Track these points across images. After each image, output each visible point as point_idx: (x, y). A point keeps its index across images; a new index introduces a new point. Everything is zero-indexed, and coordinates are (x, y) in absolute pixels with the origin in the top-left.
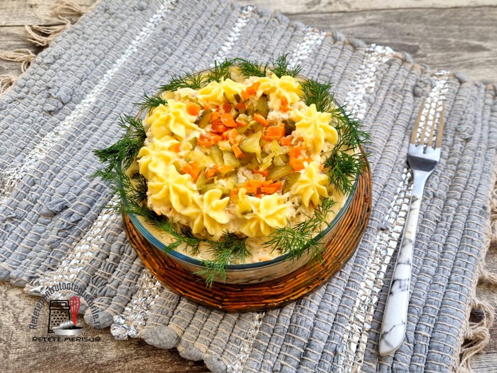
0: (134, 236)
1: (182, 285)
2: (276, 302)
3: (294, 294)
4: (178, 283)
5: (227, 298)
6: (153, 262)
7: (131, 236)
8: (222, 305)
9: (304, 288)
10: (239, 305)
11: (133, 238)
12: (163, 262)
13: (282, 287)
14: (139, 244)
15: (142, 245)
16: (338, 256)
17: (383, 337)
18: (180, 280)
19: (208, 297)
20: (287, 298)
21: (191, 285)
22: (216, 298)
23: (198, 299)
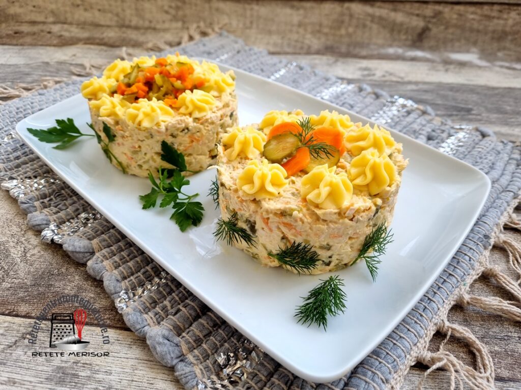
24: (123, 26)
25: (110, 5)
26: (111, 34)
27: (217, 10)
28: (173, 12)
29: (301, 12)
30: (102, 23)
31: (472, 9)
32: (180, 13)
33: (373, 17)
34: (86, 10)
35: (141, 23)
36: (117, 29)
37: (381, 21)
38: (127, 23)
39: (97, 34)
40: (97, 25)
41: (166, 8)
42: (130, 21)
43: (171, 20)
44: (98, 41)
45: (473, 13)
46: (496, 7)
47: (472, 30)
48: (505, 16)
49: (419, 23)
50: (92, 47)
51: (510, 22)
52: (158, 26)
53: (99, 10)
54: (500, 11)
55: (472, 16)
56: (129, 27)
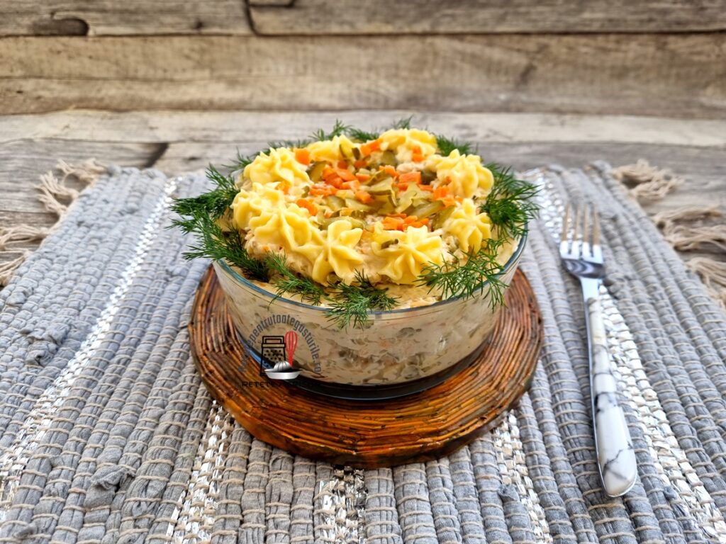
0: (211, 372)
1: (291, 428)
2: (439, 441)
3: (463, 428)
4: (284, 426)
5: (362, 440)
6: (242, 401)
7: (207, 371)
8: (356, 451)
9: (476, 420)
10: (383, 448)
11: (210, 375)
12: (258, 400)
13: (444, 420)
14: (220, 381)
15: (224, 382)
16: (514, 376)
18: (287, 422)
19: (334, 441)
20: (454, 435)
21: (304, 426)
22: (346, 441)
23: (318, 444)
24: (126, 77)
25: (106, 50)
26: (112, 91)
27: (258, 52)
28: (196, 56)
29: (371, 51)
30: (96, 75)
31: (583, 40)
32: (207, 57)
33: (463, 55)
34: (70, 58)
35: (151, 73)
36: (118, 83)
37: (474, 59)
38: (131, 73)
39: (92, 92)
40: (89, 79)
41: (186, 51)
42: (136, 71)
43: (194, 68)
44: (95, 103)
45: (586, 45)
46: (612, 37)
47: (586, 67)
48: (624, 47)
49: (520, 61)
50: (90, 112)
51: (631, 55)
52: (177, 77)
53: (91, 57)
54: (618, 42)
55: (584, 50)
56: (134, 79)
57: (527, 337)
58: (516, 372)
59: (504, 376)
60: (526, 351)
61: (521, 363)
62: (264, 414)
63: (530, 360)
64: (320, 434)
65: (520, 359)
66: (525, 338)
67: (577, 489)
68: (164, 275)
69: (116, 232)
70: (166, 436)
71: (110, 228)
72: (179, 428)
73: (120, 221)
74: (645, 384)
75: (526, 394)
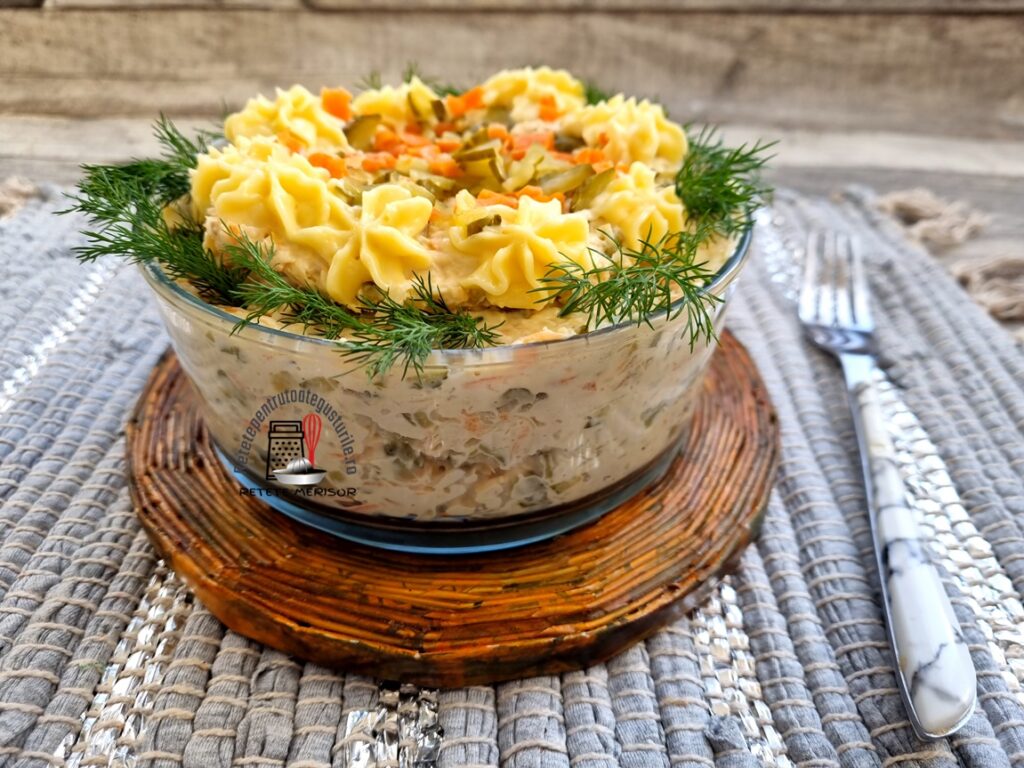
0: (155, 504)
1: (294, 607)
2: (587, 630)
3: (635, 605)
4: (281, 602)
5: (434, 629)
6: (206, 559)
7: (146, 502)
8: (421, 650)
9: (659, 591)
10: (475, 645)
11: (151, 509)
12: (237, 555)
13: (596, 592)
14: (168, 520)
15: (176, 521)
16: (731, 511)
17: (917, 679)
18: (289, 595)
19: (378, 632)
20: (617, 618)
21: (319, 603)
22: (401, 632)
23: (344, 639)
24: (102, 73)
25: (72, 32)
26: (78, 92)
27: (313, 36)
28: (214, 41)
29: (490, 36)
30: (54, 69)
31: (819, 22)
32: (231, 44)
34: (15, 43)
35: (142, 67)
36: (89, 82)
38: (111, 68)
39: (44, 92)
40: (42, 75)
41: (199, 34)
42: (119, 63)
43: (212, 60)
44: (46, 107)
45: (824, 30)
46: (864, 20)
47: (824, 65)
48: (881, 33)
50: (35, 119)
51: (892, 46)
52: (185, 72)
53: (47, 43)
54: (872, 26)
55: (820, 38)
56: (115, 76)
57: (753, 445)
58: (734, 504)
59: (711, 511)
60: (751, 469)
61: (741, 490)
62: (244, 581)
63: (758, 484)
64: (352, 619)
65: (740, 481)
66: (747, 447)
67: (860, 724)
68: (106, 349)
69: (36, 282)
70: (51, 624)
71: (26, 276)
72: (81, 609)
73: (46, 266)
74: (967, 528)
75: (752, 549)
